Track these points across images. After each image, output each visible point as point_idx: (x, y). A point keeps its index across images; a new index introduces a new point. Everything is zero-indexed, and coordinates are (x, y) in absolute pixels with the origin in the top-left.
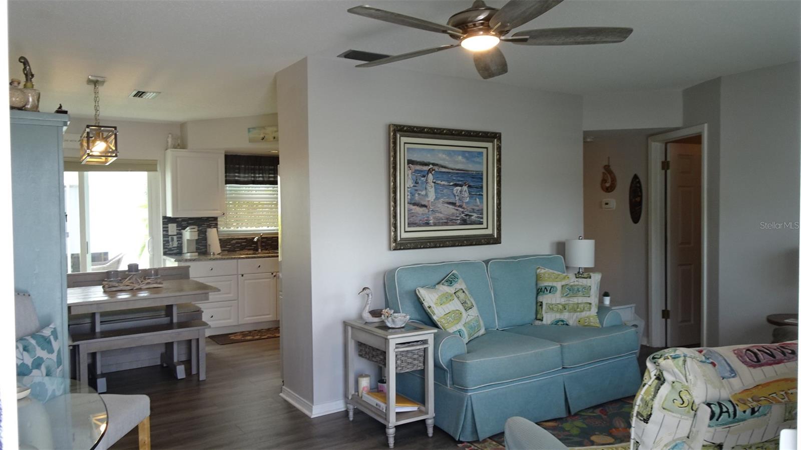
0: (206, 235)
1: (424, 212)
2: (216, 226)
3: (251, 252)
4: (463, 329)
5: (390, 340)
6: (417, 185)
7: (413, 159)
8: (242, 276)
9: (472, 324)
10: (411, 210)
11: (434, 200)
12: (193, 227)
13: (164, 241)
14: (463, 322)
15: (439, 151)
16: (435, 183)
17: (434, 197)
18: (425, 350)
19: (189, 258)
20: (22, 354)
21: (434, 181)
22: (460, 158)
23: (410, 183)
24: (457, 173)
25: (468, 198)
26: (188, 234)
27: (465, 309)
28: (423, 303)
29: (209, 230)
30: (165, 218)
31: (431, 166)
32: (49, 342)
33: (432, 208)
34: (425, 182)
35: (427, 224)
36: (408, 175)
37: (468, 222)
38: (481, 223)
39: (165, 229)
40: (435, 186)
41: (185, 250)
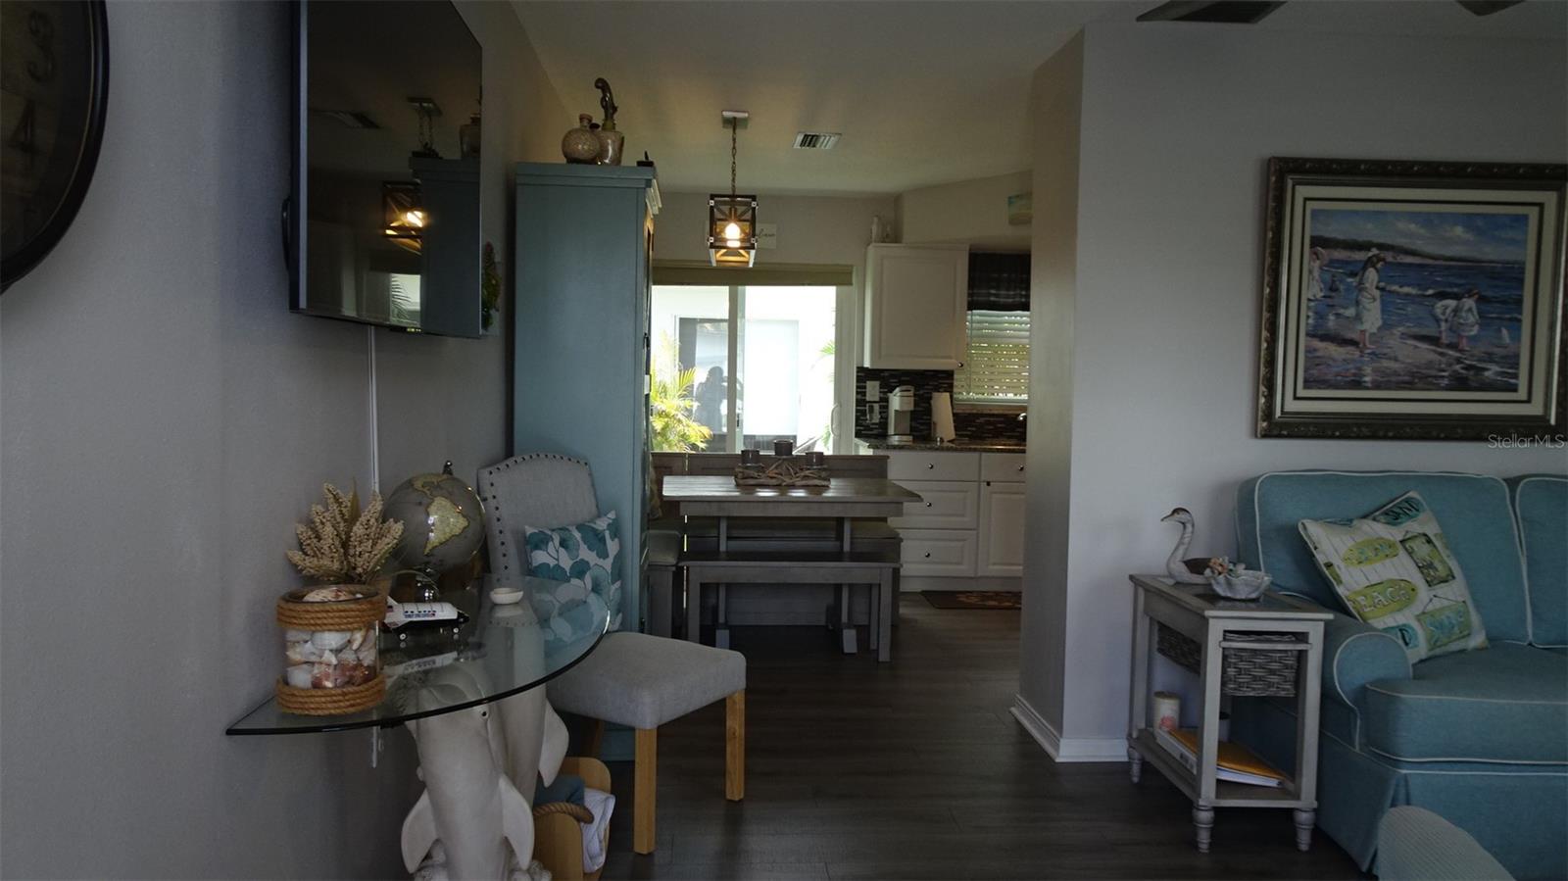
0: (930, 405)
1: (1349, 356)
2: (950, 389)
3: (1013, 442)
4: (1415, 624)
5: (1211, 621)
6: (1333, 294)
7: (1327, 235)
8: (988, 484)
9: (1443, 617)
10: (1315, 350)
11: (1379, 329)
12: (904, 388)
13: (857, 411)
14: (1417, 608)
15: (1398, 215)
16: (1382, 289)
17: (1379, 323)
18: (1301, 656)
19: (896, 443)
20: (557, 551)
21: (1382, 284)
22: (1459, 230)
23: (1314, 290)
24: (1448, 268)
25: (1476, 328)
26: (897, 401)
27: (1427, 582)
28: (1314, 556)
29: (935, 395)
30: (861, 369)
31: (1375, 251)
32: (603, 540)
33: (1371, 347)
34: (1356, 287)
35: (1357, 384)
36: (1310, 272)
37: (1474, 384)
38: (1514, 389)
39: (861, 391)
40: (1381, 296)
41: (891, 430)
